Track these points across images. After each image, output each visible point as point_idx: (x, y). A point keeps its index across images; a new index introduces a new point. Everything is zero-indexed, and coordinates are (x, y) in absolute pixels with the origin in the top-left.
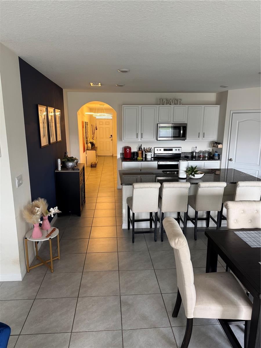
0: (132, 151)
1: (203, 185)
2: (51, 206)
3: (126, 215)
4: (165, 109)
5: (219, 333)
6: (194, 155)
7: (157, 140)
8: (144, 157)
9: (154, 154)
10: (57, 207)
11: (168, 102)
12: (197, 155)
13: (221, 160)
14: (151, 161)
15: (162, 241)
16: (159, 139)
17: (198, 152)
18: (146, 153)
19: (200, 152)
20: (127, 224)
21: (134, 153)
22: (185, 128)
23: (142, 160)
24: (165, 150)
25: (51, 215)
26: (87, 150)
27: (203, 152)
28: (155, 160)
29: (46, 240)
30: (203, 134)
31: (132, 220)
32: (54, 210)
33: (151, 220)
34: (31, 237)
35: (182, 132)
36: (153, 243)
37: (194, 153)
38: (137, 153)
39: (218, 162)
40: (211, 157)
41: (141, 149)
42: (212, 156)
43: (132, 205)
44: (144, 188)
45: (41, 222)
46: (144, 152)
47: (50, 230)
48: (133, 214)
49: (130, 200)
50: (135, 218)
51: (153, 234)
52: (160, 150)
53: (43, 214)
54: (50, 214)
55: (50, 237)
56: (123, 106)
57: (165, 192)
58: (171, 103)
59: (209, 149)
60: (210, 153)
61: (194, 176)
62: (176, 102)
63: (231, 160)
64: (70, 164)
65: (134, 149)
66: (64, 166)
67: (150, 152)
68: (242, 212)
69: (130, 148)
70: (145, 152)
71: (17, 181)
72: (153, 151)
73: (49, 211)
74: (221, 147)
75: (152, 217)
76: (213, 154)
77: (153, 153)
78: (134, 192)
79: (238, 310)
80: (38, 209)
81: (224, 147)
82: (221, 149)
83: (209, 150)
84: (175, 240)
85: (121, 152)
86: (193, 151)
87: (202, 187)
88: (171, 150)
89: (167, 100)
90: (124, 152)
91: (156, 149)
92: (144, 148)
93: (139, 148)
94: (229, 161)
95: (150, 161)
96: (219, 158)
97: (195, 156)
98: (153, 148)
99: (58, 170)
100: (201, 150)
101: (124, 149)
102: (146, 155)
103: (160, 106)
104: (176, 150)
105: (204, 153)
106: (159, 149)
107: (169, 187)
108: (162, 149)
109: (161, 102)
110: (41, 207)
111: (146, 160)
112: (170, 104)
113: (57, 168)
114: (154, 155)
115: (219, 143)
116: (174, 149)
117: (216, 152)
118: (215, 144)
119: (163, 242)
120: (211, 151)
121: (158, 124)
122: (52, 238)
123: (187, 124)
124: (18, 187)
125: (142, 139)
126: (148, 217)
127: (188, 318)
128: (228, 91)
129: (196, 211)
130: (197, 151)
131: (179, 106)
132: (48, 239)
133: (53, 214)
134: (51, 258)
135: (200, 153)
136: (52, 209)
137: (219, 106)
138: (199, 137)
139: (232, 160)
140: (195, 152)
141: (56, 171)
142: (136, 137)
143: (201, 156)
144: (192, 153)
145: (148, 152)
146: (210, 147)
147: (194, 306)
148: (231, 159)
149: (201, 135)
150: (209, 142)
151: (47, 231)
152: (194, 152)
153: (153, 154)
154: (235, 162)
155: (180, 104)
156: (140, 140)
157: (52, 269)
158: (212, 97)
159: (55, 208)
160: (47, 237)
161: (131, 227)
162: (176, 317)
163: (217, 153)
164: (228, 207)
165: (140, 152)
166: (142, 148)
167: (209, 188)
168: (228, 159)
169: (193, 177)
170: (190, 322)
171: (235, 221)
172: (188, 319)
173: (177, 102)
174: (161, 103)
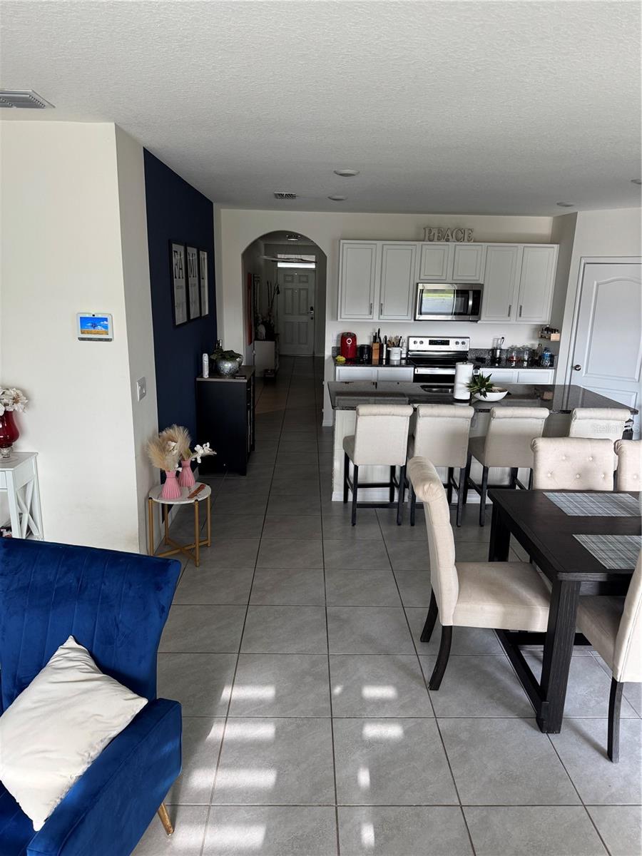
0: (359, 343)
1: (499, 412)
2: (196, 440)
3: (340, 472)
4: (435, 252)
5: (504, 668)
6: (498, 356)
7: (415, 320)
8: (384, 357)
9: (408, 350)
10: (208, 444)
11: (442, 235)
12: (504, 356)
13: (556, 369)
14: (400, 365)
15: (412, 524)
16: (418, 317)
17: (508, 350)
18: (389, 349)
19: (512, 349)
20: (342, 493)
21: (362, 347)
22: (478, 295)
23: (380, 364)
24: (431, 343)
25: (196, 459)
26: (257, 339)
27: (519, 348)
28: (407, 365)
29: (189, 502)
30: (519, 309)
31: (352, 484)
32: (203, 450)
33: (391, 485)
34: (160, 496)
35: (471, 303)
36: (395, 528)
37: (498, 351)
38: (369, 348)
39: (549, 373)
40: (536, 360)
41: (378, 340)
42: (537, 358)
43: (353, 451)
44: (379, 415)
45: (180, 469)
46: (385, 346)
47: (195, 486)
48: (356, 468)
49: (350, 442)
50: (360, 480)
51: (395, 510)
52: (422, 342)
53: (181, 455)
54: (194, 456)
55: (195, 498)
56: (342, 241)
57: (421, 424)
58: (450, 237)
59: (533, 342)
60: (533, 353)
61: (485, 395)
62: (460, 235)
63: (577, 368)
64: (226, 365)
65: (364, 339)
66: (215, 370)
67: (399, 346)
68: (564, 458)
69: (354, 337)
70: (388, 346)
71: (138, 388)
72: (405, 345)
73: (194, 451)
74: (558, 339)
75: (395, 479)
76: (540, 354)
77: (405, 349)
78: (358, 423)
79: (531, 615)
80: (173, 444)
81: (564, 338)
82: (558, 343)
83: (532, 345)
84: (424, 485)
85: (335, 346)
86: (495, 346)
87: (499, 418)
88: (447, 343)
89: (439, 230)
90: (339, 346)
91: (412, 340)
92: (386, 337)
93: (375, 338)
94: (574, 371)
95: (397, 366)
96: (553, 364)
97: (500, 358)
98: (405, 338)
99: (202, 377)
100: (514, 345)
101: (340, 339)
102: (388, 353)
103: (425, 243)
104: (457, 343)
105: (520, 351)
106: (418, 340)
107: (430, 416)
108: (426, 341)
109: (427, 235)
110: (180, 440)
111: (389, 363)
112: (447, 240)
113: (200, 373)
114: (407, 354)
115: (554, 331)
116: (452, 341)
117: (546, 349)
118: (546, 331)
119: (415, 527)
120: (536, 347)
121: (417, 284)
122: (199, 500)
123: (483, 285)
124: (140, 399)
125: (382, 317)
126: (387, 480)
127: (444, 625)
128: (577, 213)
129: (484, 467)
130: (504, 347)
131: (466, 243)
132: (193, 501)
133: (201, 458)
134: (197, 543)
135: (512, 352)
136: (198, 447)
137: (556, 247)
138: (509, 315)
139: (579, 370)
140: (501, 349)
141: (198, 379)
142: (367, 312)
143: (513, 358)
144: (493, 351)
145: (394, 346)
146: (533, 338)
147: (454, 604)
148: (578, 366)
149: (514, 310)
150: (534, 327)
151: (189, 488)
152: (497, 349)
153: (404, 352)
154: (586, 372)
155: (469, 241)
156: (376, 319)
157: (197, 559)
158: (543, 224)
159: (204, 445)
160: (190, 497)
161: (350, 498)
162: (428, 641)
163: (548, 351)
164: (537, 449)
165: (376, 346)
166: (380, 338)
167: (512, 420)
168: (572, 366)
169: (482, 398)
170: (448, 631)
171: (549, 475)
172: (444, 628)
173: (462, 235)
174: (427, 238)
